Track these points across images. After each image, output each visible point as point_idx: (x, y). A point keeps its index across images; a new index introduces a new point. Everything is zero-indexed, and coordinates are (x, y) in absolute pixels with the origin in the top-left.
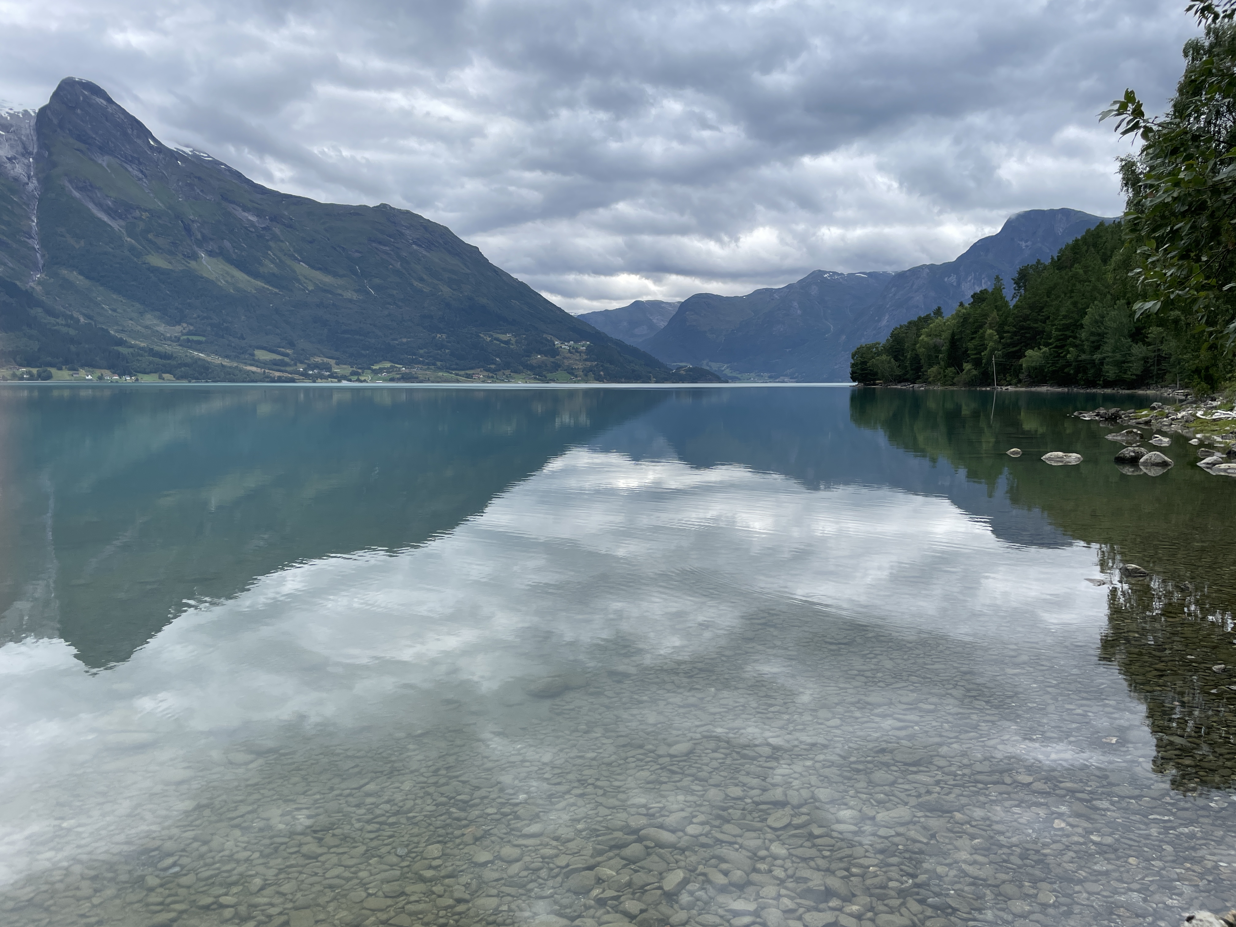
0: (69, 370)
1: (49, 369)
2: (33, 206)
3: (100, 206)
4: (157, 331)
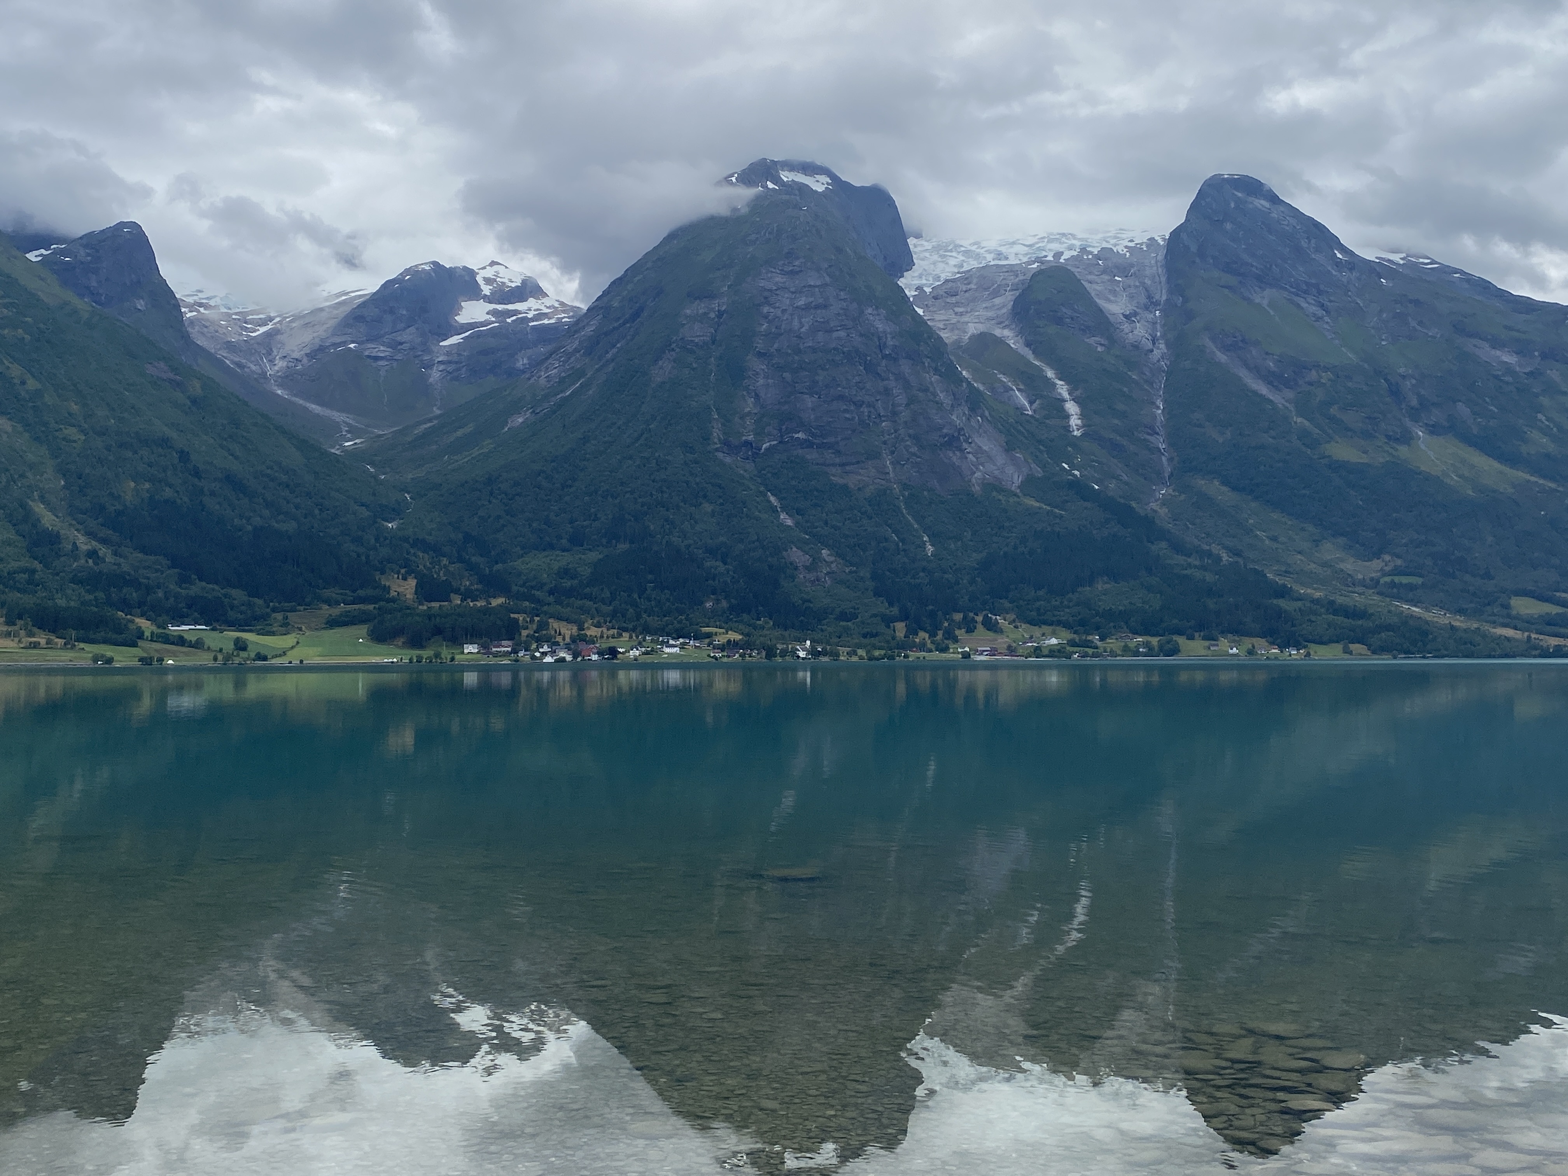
0: (1205, 638)
1: (1175, 638)
2: (1159, 384)
3: (1257, 371)
4: (1342, 570)
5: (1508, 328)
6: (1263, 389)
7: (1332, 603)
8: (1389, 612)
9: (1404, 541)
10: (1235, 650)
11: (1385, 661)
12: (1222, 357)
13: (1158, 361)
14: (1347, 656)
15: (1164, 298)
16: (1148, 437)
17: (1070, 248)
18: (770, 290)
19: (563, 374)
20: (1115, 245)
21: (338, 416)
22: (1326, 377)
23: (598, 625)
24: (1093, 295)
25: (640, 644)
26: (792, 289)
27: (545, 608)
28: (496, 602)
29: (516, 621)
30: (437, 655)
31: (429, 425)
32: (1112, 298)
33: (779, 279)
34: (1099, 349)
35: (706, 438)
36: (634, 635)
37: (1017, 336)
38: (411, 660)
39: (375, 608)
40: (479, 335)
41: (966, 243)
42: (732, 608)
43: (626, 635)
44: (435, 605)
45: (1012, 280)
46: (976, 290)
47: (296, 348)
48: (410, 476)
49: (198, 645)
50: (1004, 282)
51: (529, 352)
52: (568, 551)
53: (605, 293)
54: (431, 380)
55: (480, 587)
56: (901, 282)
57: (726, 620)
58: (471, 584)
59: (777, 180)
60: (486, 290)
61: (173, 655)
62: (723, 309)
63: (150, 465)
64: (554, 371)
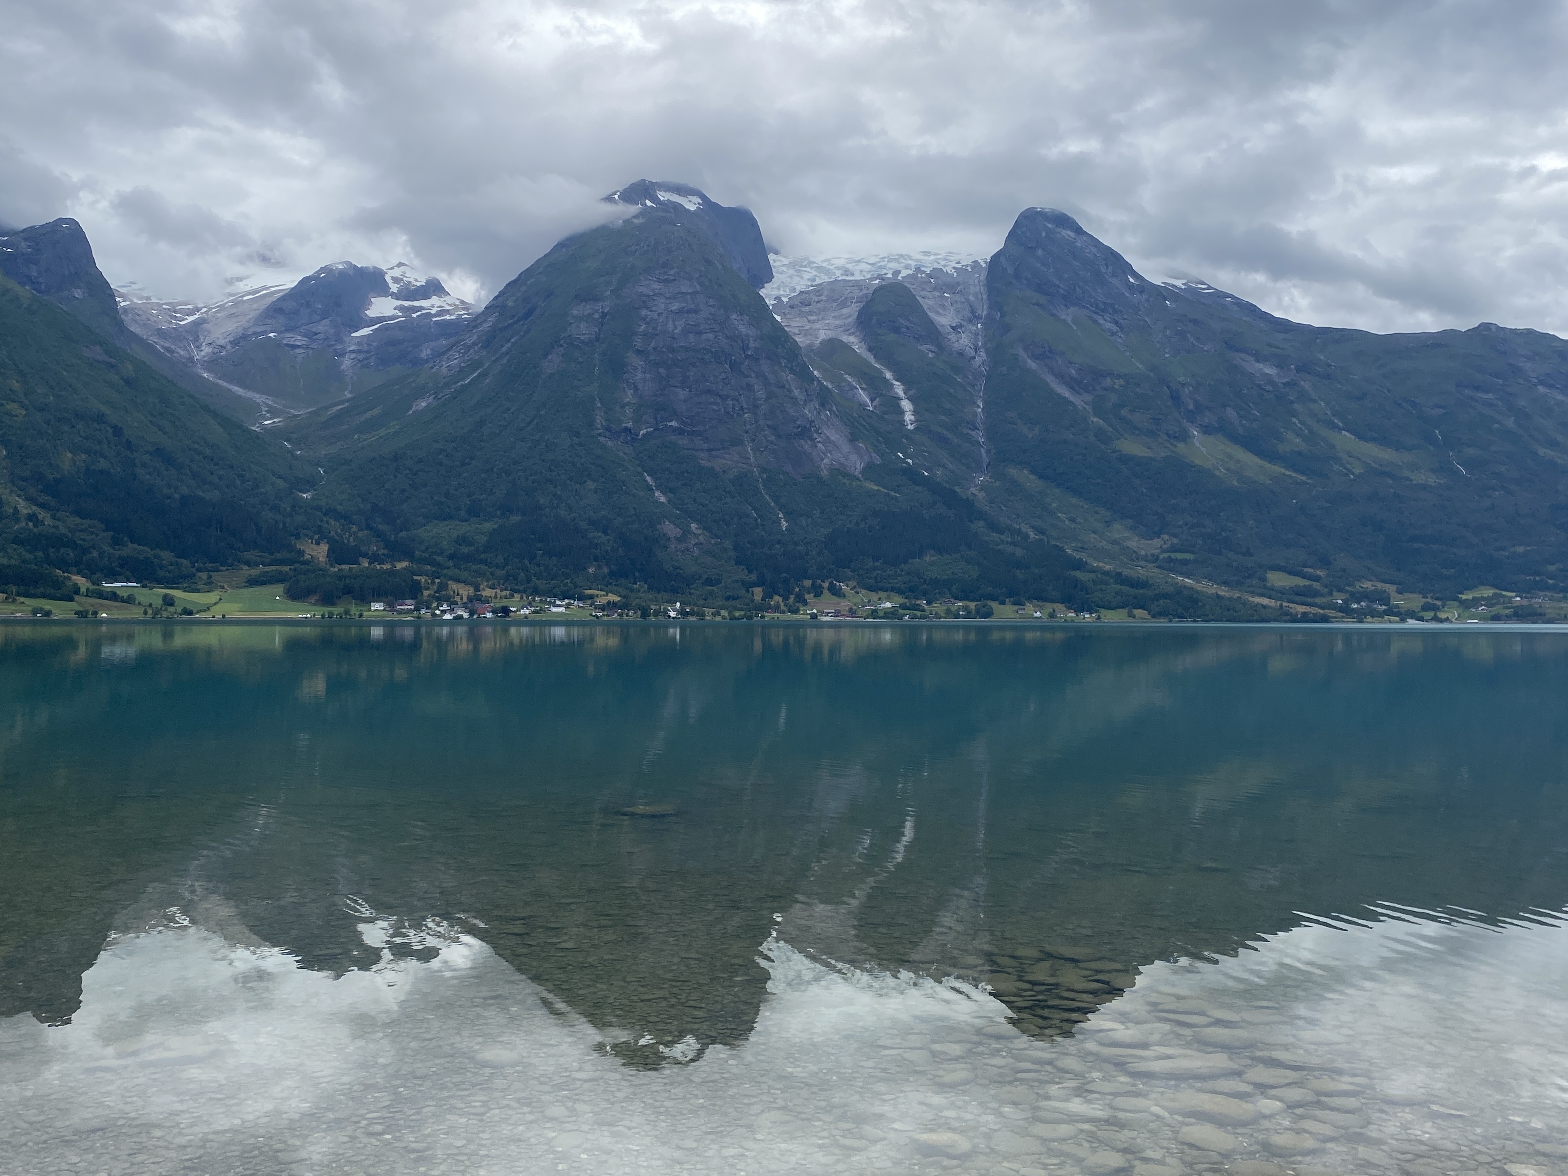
0: (1014, 604)
1: (990, 603)
2: (980, 387)
3: (1061, 377)
4: (1128, 547)
5: (1270, 345)
6: (1066, 393)
7: (1119, 574)
8: (1167, 583)
9: (1180, 523)
10: (1038, 614)
11: (1162, 623)
12: (1032, 364)
13: (980, 366)
14: (1131, 619)
15: (985, 313)
16: (970, 432)
17: (907, 267)
18: (648, 296)
19: (463, 365)
20: (945, 266)
21: (259, 398)
22: (1119, 383)
23: (492, 587)
24: (925, 308)
25: (530, 604)
26: (668, 295)
27: (445, 571)
28: (400, 566)
29: (419, 582)
30: (347, 612)
31: (341, 407)
32: (941, 312)
33: (656, 286)
34: (930, 355)
35: (591, 425)
36: (524, 596)
37: (861, 342)
38: (323, 617)
39: (290, 569)
40: (387, 328)
41: (819, 260)
42: (612, 574)
43: (517, 597)
44: (346, 567)
45: (857, 293)
46: (826, 301)
47: (220, 336)
48: (323, 452)
49: (130, 600)
50: (850, 295)
51: (433, 344)
52: (466, 521)
53: (501, 294)
54: (343, 367)
55: (386, 551)
56: (762, 292)
57: (606, 585)
58: (378, 549)
59: (655, 199)
60: (394, 288)
61: (107, 609)
62: (606, 310)
63: (87, 438)
64: (455, 360)
